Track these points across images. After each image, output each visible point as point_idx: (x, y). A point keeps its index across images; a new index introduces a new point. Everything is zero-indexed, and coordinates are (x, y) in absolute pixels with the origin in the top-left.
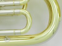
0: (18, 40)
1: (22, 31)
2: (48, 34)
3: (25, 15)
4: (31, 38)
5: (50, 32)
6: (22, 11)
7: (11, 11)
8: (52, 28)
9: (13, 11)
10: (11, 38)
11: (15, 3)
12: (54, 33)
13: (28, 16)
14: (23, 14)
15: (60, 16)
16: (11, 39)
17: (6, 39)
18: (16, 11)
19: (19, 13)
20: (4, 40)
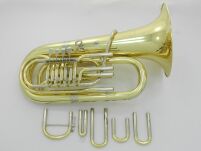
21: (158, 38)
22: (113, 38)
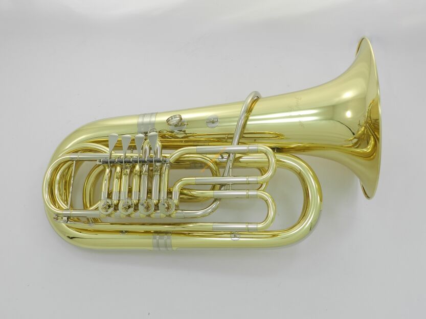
0: (252, 238)
1: (260, 226)
2: (303, 230)
3: (266, 201)
4: (274, 236)
5: (308, 225)
6: (259, 193)
7: (244, 193)
8: (308, 222)
9: (245, 193)
10: (241, 234)
11: (249, 179)
12: (311, 228)
13: (270, 200)
14: (262, 198)
15: (321, 200)
16: (242, 236)
17: (233, 235)
18: (251, 193)
19: (256, 197)
20: (231, 237)
21: (349, 114)
22: (249, 111)
